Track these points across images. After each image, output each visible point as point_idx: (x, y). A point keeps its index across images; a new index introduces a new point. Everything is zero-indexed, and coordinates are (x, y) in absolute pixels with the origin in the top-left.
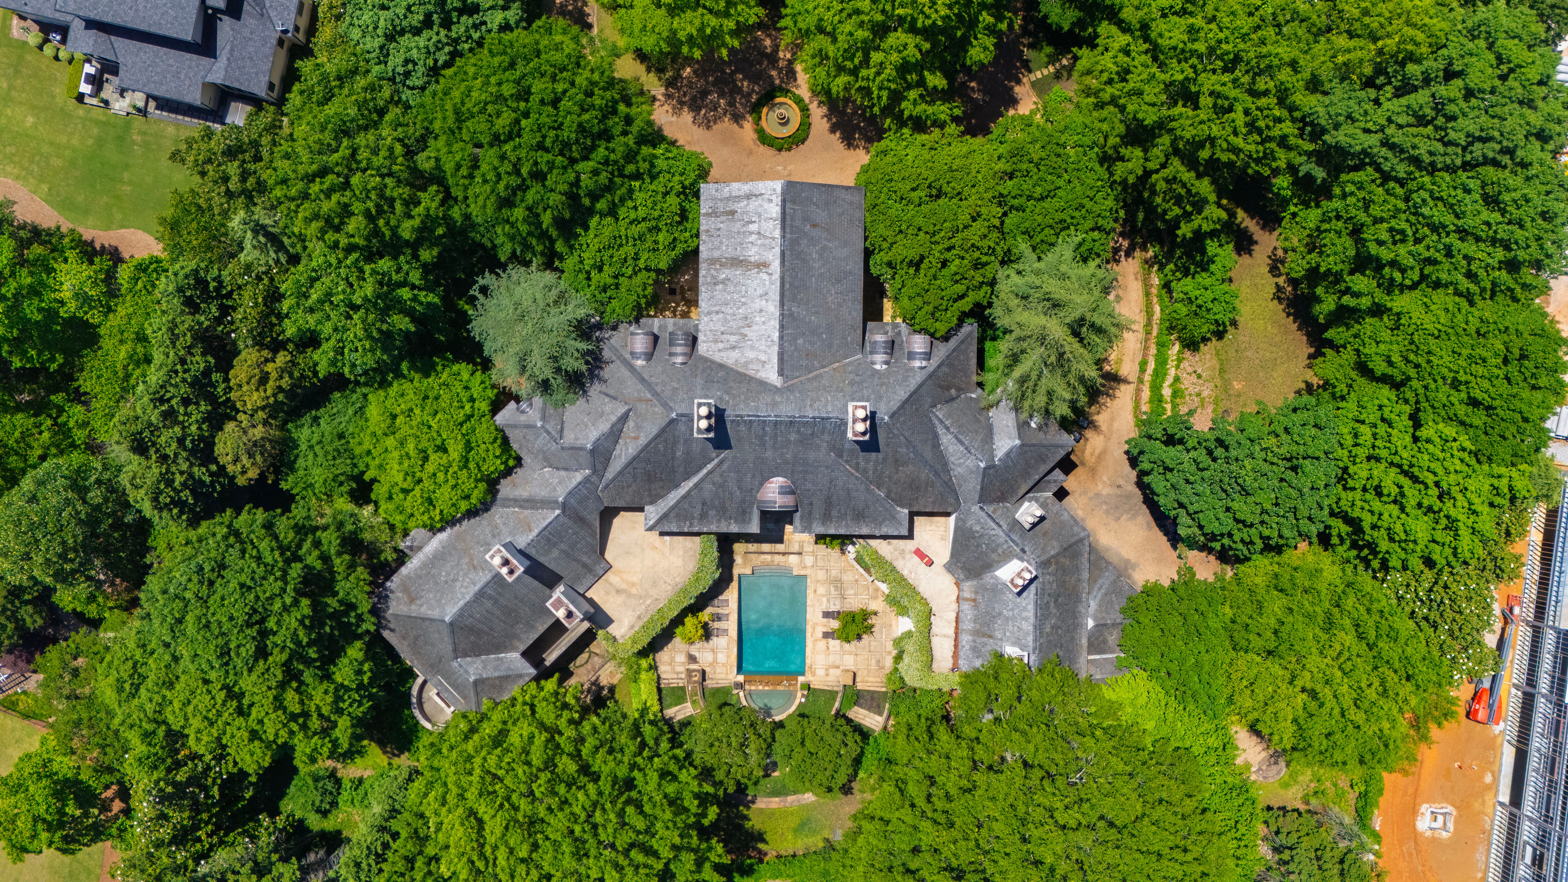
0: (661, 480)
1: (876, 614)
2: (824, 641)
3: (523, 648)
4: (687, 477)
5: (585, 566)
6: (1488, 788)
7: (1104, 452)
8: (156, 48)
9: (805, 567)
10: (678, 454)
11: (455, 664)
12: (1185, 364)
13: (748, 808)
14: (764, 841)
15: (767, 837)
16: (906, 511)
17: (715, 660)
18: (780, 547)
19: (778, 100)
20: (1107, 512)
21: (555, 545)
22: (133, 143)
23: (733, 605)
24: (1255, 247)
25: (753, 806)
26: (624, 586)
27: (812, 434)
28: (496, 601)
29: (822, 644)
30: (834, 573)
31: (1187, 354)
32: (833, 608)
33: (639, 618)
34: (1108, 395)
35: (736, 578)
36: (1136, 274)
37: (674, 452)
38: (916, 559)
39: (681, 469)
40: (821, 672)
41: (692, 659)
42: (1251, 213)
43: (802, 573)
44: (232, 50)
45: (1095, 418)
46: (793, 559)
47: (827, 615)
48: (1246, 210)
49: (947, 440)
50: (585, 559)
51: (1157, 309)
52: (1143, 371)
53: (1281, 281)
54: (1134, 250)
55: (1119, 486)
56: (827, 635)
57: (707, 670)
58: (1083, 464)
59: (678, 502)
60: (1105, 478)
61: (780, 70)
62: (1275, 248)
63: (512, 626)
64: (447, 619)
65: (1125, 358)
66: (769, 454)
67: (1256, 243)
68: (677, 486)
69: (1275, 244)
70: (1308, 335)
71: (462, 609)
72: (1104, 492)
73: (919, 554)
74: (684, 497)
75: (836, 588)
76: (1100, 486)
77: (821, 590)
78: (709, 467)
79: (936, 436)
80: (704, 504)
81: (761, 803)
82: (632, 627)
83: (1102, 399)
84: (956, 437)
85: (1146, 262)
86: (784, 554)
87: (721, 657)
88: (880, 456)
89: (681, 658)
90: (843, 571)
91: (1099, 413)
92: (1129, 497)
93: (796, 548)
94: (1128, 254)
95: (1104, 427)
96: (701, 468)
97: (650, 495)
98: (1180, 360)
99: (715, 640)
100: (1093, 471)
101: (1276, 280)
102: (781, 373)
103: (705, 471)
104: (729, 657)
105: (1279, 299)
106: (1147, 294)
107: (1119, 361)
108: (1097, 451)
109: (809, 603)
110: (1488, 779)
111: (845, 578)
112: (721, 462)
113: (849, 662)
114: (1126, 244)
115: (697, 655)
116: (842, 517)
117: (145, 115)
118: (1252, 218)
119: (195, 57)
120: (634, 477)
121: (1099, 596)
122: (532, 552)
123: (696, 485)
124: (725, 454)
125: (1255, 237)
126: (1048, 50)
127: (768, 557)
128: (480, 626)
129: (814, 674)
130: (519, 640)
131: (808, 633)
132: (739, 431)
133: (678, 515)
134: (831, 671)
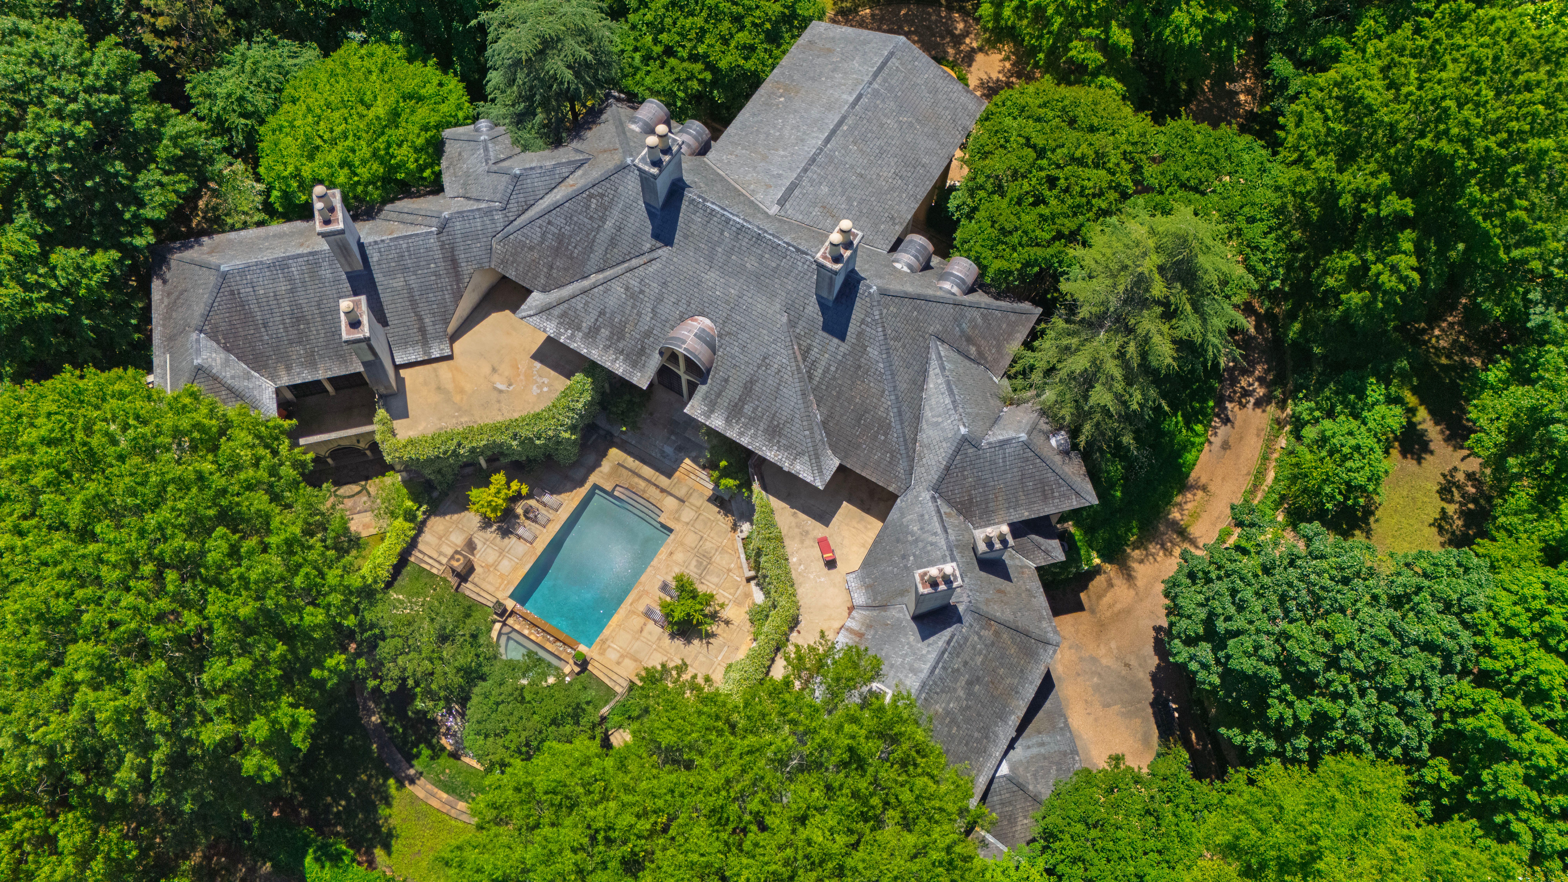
0: (572, 259)
1: (727, 622)
2: (642, 620)
3: (285, 380)
4: (602, 268)
5: (422, 330)
7: (1128, 611)
9: (678, 520)
10: (609, 223)
11: (194, 336)
13: (401, 785)
14: (387, 848)
15: (396, 845)
16: (837, 462)
17: (495, 565)
18: (663, 481)
20: (1097, 688)
21: (405, 269)
23: (564, 514)
24: (1427, 456)
25: (409, 787)
26: (450, 386)
27: (775, 270)
28: (292, 291)
29: (637, 621)
30: (708, 545)
33: (441, 429)
34: (1163, 546)
35: (588, 486)
36: (1259, 430)
37: (603, 219)
38: (817, 551)
40: (612, 655)
41: (471, 546)
42: (1437, 416)
43: (670, 524)
45: (1135, 565)
46: (669, 503)
48: (1431, 412)
49: (935, 383)
50: (427, 320)
51: (1271, 475)
53: (1451, 509)
54: (1269, 403)
55: (1127, 665)
56: (650, 613)
57: (478, 570)
58: (1093, 612)
60: (1113, 645)
62: (1455, 469)
63: (291, 343)
64: (224, 268)
65: (1204, 515)
66: (710, 276)
67: (1432, 453)
68: (585, 276)
69: (1457, 463)
71: (250, 266)
72: (1104, 661)
73: (824, 544)
74: (585, 294)
75: (700, 564)
76: (1103, 651)
77: (680, 556)
78: (633, 261)
79: (924, 373)
81: (420, 789)
82: (424, 434)
83: (1153, 548)
84: (948, 383)
85: (1278, 422)
86: (663, 491)
87: (505, 566)
89: (458, 538)
90: (720, 547)
91: (1141, 562)
92: (1135, 685)
93: (681, 492)
94: (1258, 404)
95: (1140, 583)
96: (622, 260)
97: (549, 276)
99: (511, 541)
100: (1101, 628)
101: (1445, 505)
102: (781, 202)
103: (626, 264)
104: (515, 569)
105: (1441, 529)
106: (1265, 458)
107: (1195, 516)
108: (1118, 606)
109: (655, 562)
111: (717, 558)
112: (651, 262)
114: (1261, 392)
115: (479, 545)
116: (753, 421)
118: (1437, 423)
120: (545, 234)
121: (1035, 750)
122: (374, 257)
123: (605, 280)
124: (660, 251)
125: (1432, 446)
127: (642, 484)
128: (254, 307)
129: (602, 652)
130: (288, 368)
131: (630, 599)
132: (692, 221)
133: (564, 315)
134: (627, 662)
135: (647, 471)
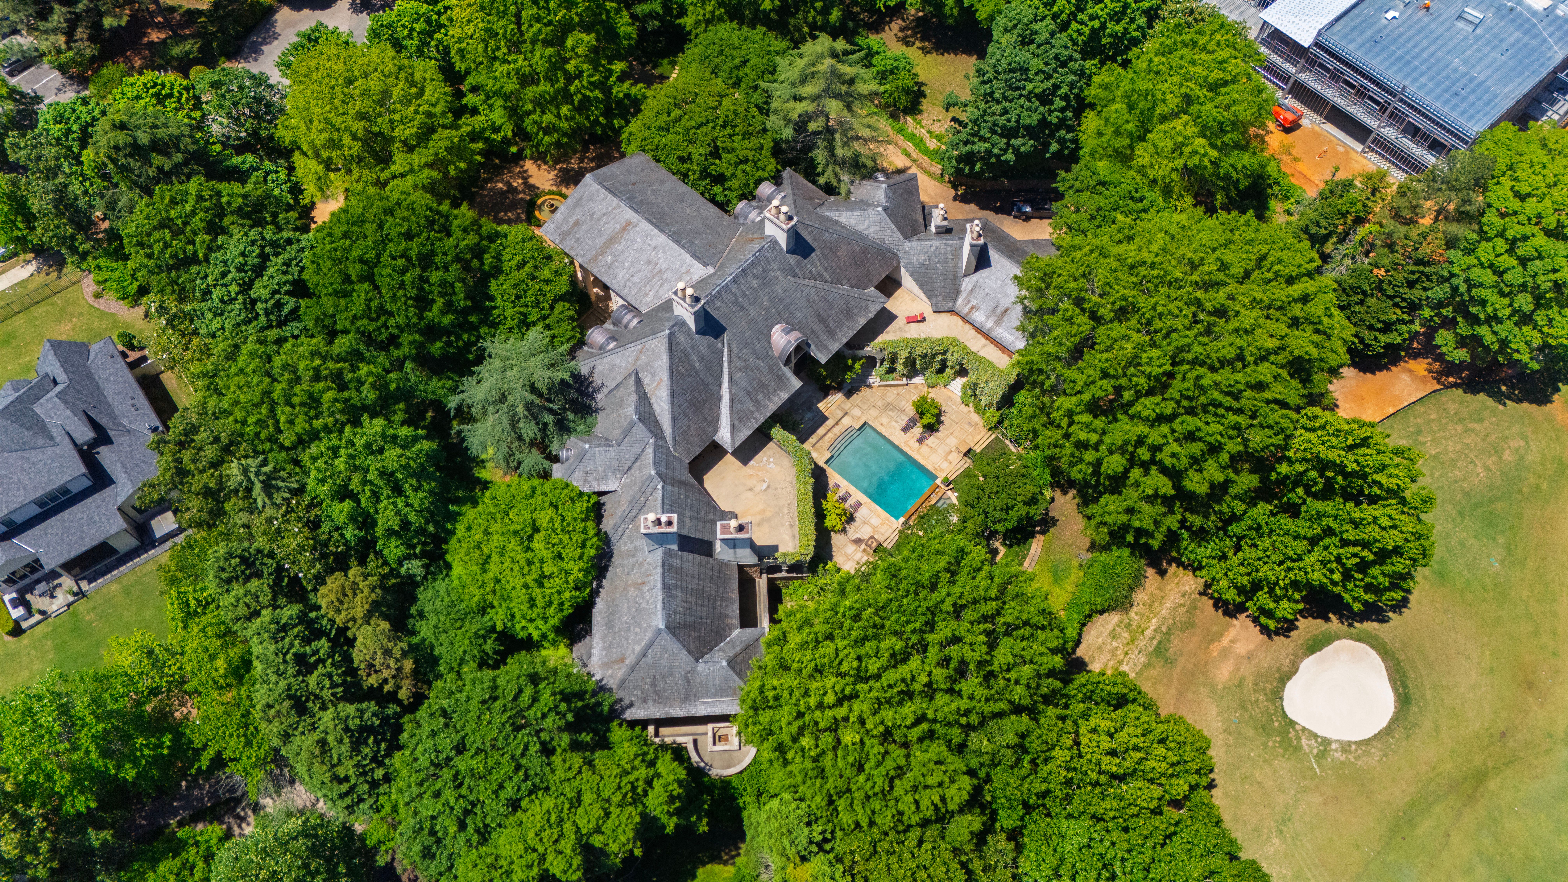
0: (706, 401)
2: (924, 447)
3: (737, 621)
4: (720, 385)
6: (1347, 153)
8: (59, 516)
9: (859, 418)
10: (697, 365)
11: (701, 667)
12: (924, 123)
16: (874, 288)
17: (873, 527)
18: (830, 423)
19: (539, 202)
22: (90, 623)
23: (844, 483)
26: (759, 518)
27: (764, 269)
29: (924, 449)
30: (880, 403)
31: (919, 117)
32: (904, 423)
33: (791, 526)
35: (825, 465)
37: (693, 367)
38: (914, 325)
39: (710, 379)
40: (945, 465)
41: (858, 541)
43: (861, 423)
44: (124, 465)
46: (846, 421)
47: (906, 429)
50: (712, 517)
52: (908, 155)
56: (920, 440)
57: (876, 537)
59: (731, 407)
61: (523, 192)
63: (714, 609)
64: (661, 626)
66: (752, 313)
68: (719, 398)
70: (963, 52)
71: (664, 609)
73: (910, 320)
74: (732, 400)
75: (891, 410)
77: (885, 420)
78: (725, 358)
79: (837, 222)
80: (748, 394)
82: (794, 537)
84: (849, 210)
86: (837, 424)
87: (875, 521)
88: (818, 252)
89: (851, 548)
90: (883, 397)
93: (840, 414)
96: (722, 366)
97: (709, 424)
98: (919, 123)
99: (858, 516)
101: (915, 46)
102: (706, 265)
103: (726, 365)
104: (879, 516)
109: (888, 436)
110: (1341, 149)
111: (889, 400)
112: (729, 346)
113: (952, 441)
115: (858, 536)
116: (840, 325)
117: (84, 596)
119: (96, 496)
120: (686, 415)
123: (730, 380)
124: (726, 338)
126: (666, 61)
127: (830, 435)
128: (689, 619)
129: (942, 471)
130: (728, 617)
131: (909, 452)
132: (718, 309)
133: (740, 420)
134: (950, 457)
135: (821, 431)
